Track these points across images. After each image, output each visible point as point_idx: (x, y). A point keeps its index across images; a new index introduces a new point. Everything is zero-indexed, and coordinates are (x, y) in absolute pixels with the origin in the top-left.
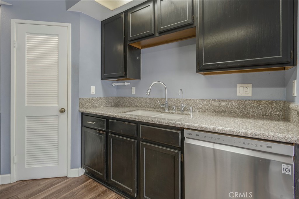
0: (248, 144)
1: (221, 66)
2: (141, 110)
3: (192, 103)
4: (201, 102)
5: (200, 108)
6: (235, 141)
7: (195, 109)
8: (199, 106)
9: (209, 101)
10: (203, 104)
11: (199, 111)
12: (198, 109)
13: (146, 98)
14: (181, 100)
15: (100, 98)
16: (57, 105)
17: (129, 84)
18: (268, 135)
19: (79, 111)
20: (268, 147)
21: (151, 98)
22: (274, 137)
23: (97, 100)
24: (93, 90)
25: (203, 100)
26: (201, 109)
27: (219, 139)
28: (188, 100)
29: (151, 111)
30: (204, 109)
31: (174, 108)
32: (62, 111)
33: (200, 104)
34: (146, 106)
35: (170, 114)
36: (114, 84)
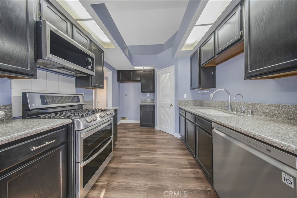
0: (250, 142)
1: (266, 71)
2: (213, 109)
3: (258, 107)
4: (268, 107)
5: (267, 112)
6: (241, 137)
7: (261, 113)
8: (265, 111)
9: (279, 107)
10: (271, 109)
11: (266, 116)
12: (264, 113)
13: (219, 101)
14: (246, 104)
15: (190, 100)
16: (169, 103)
17: (208, 91)
18: (264, 138)
19: (178, 107)
20: (267, 150)
21: (222, 101)
22: (269, 141)
23: (187, 101)
24: (185, 96)
25: (270, 105)
26: (267, 114)
27: (230, 133)
28: (253, 104)
29: (219, 110)
30: (272, 114)
31: (236, 110)
32: (171, 105)
33: (267, 109)
34: (219, 107)
35: (230, 114)
36: (199, 92)
